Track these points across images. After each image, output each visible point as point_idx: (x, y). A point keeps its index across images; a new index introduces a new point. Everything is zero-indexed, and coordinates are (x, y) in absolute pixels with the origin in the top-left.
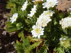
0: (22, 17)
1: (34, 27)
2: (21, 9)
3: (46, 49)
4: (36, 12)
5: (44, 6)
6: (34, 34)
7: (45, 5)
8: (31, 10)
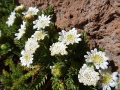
0: (7, 35)
1: (22, 53)
2: (7, 23)
3: (44, 78)
4: (24, 32)
5: (35, 25)
6: (24, 61)
7: (36, 23)
8: (20, 28)
